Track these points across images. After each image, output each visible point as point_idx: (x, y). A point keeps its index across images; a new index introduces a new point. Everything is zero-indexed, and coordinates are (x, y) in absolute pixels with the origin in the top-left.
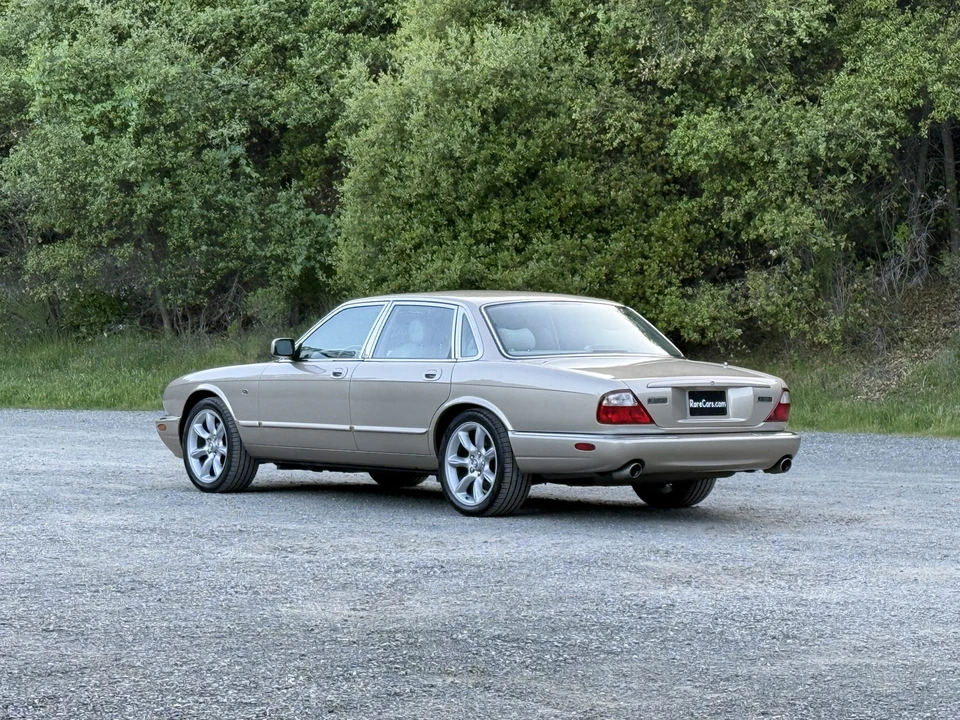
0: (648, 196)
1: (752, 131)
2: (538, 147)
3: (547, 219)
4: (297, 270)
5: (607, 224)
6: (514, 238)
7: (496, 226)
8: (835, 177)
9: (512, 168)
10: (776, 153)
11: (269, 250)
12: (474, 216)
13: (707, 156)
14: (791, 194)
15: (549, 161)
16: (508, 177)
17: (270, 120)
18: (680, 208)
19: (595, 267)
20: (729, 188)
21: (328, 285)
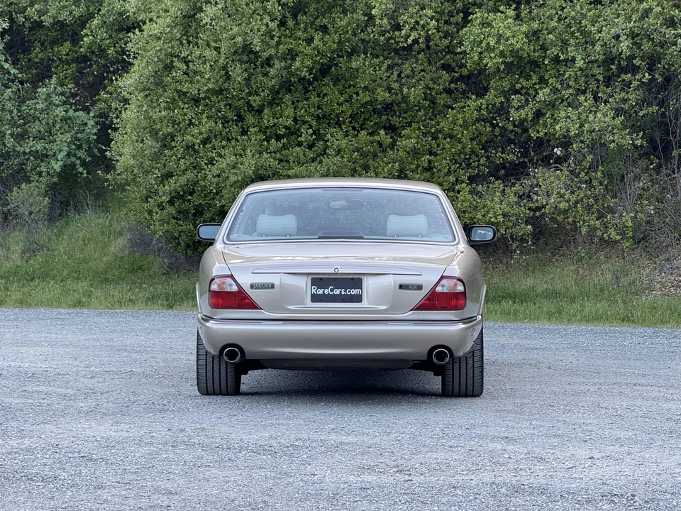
0: (437, 94)
1: (547, 29)
2: (334, 43)
3: (337, 116)
4: (57, 166)
5: (395, 121)
6: (306, 135)
7: (290, 122)
8: (629, 75)
9: (308, 63)
10: (572, 51)
11: (30, 145)
12: (266, 111)
13: (502, 54)
14: (584, 92)
15: (342, 57)
16: (304, 73)
17: (25, 17)
18: (469, 106)
19: (387, 164)
20: (518, 86)
21: (107, 180)
